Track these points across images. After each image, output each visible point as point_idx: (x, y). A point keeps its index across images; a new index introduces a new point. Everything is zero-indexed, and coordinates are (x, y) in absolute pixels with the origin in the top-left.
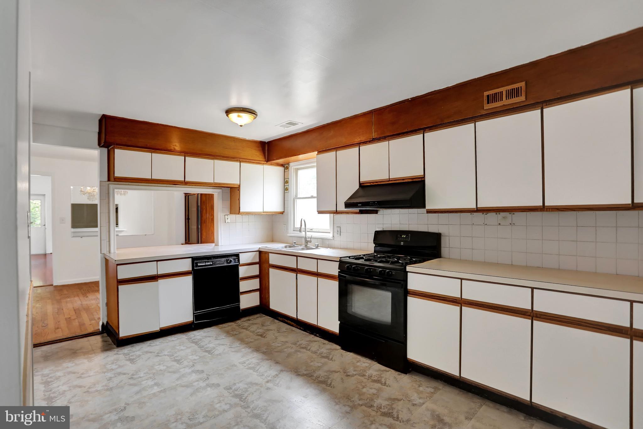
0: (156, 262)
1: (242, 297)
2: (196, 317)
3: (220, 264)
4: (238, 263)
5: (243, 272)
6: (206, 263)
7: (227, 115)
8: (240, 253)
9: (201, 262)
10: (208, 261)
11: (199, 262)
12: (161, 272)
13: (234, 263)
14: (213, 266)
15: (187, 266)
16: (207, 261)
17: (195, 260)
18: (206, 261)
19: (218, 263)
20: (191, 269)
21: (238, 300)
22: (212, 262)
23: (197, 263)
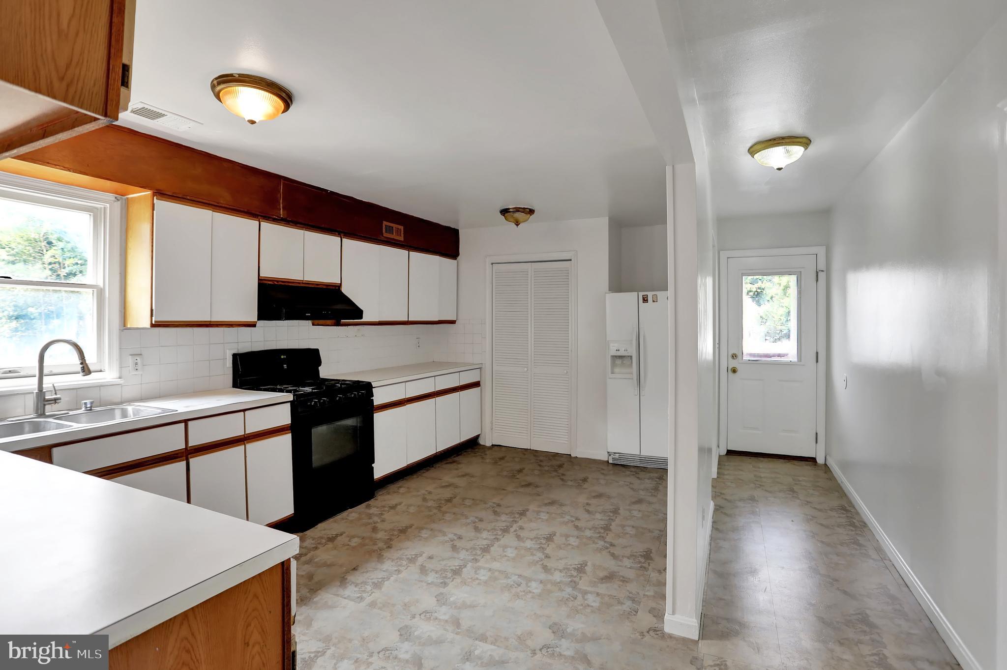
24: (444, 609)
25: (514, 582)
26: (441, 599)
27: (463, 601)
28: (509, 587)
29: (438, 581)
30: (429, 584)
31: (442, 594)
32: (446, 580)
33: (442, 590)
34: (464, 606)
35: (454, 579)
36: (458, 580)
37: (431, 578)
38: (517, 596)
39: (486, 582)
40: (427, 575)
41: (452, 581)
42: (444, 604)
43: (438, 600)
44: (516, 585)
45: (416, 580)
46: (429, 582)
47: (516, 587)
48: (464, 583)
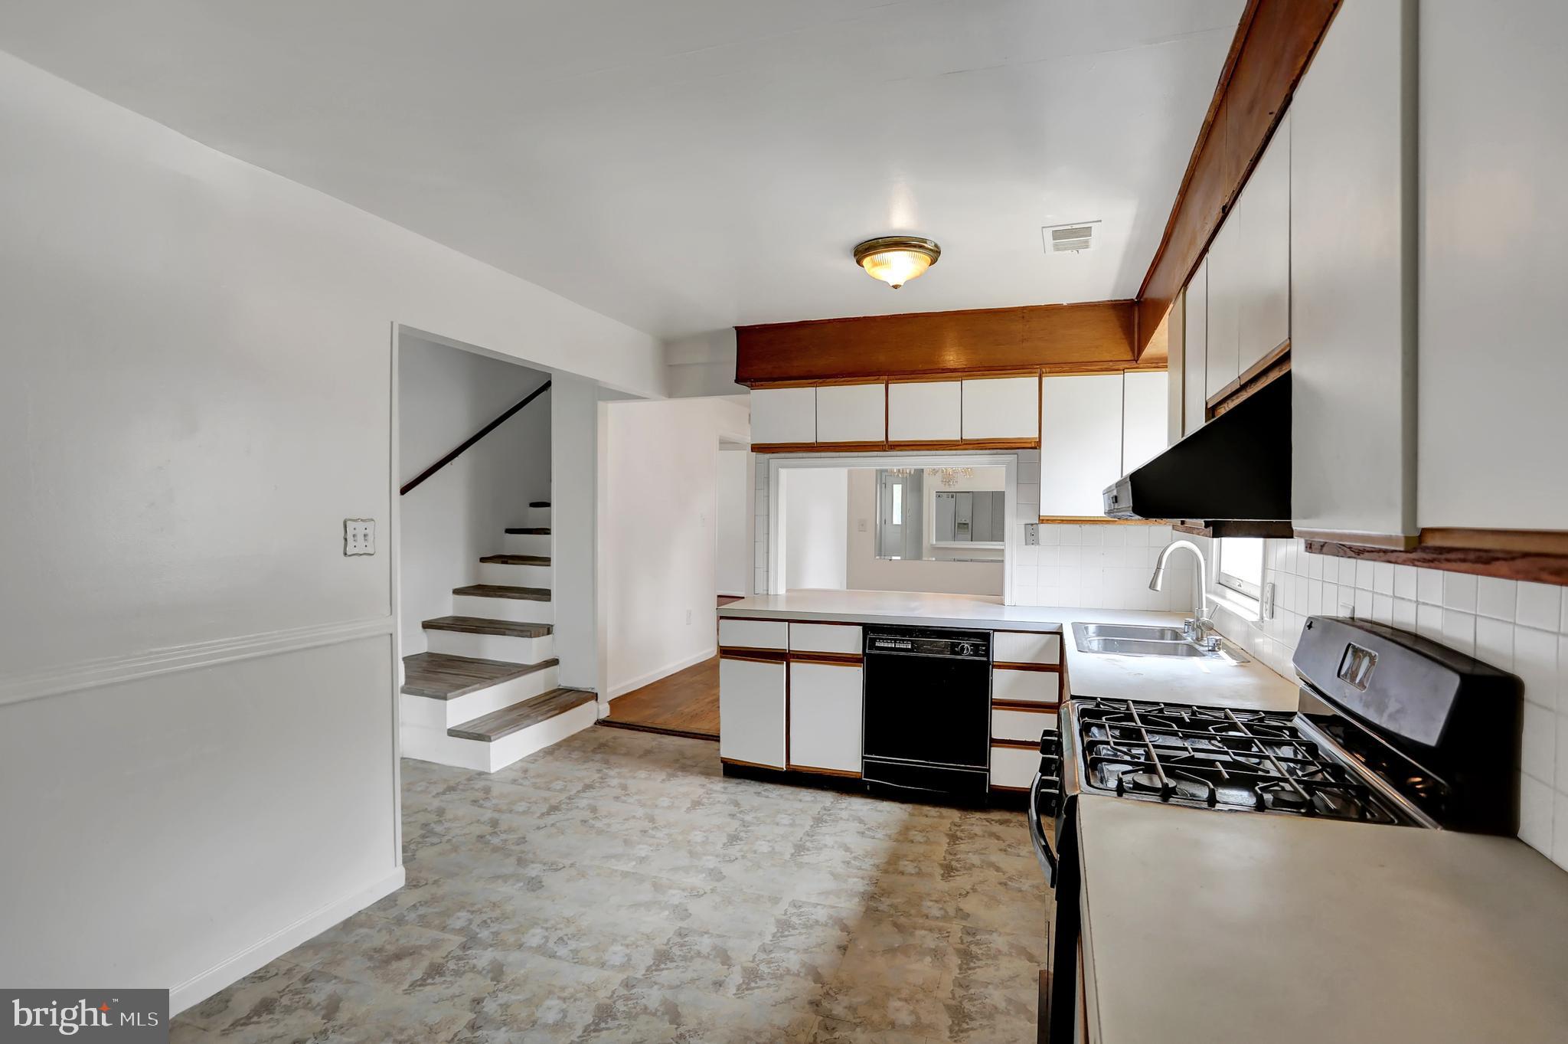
0: (787, 623)
1: (997, 754)
2: (869, 768)
3: (931, 651)
4: (985, 659)
5: (1002, 685)
6: (895, 642)
7: (859, 262)
8: (995, 630)
9: (883, 639)
10: (903, 640)
11: (880, 639)
12: (796, 647)
13: (971, 655)
14: (912, 654)
15: (851, 642)
16: (900, 640)
17: (872, 631)
18: (898, 640)
19: (929, 650)
20: (860, 652)
21: (983, 758)
22: (913, 643)
23: (873, 641)
24: (676, 901)
25: (567, 944)
26: (682, 913)
27: (649, 911)
28: (578, 935)
29: (692, 938)
30: (706, 933)
31: (682, 919)
32: (679, 940)
33: (684, 924)
34: (648, 905)
35: (667, 944)
36: (659, 942)
37: (705, 944)
38: (569, 921)
39: (614, 940)
40: (715, 948)
41: (669, 940)
42: (677, 906)
43: (687, 910)
44: (565, 938)
45: (730, 937)
46: (706, 936)
47: (567, 935)
48: (649, 937)
